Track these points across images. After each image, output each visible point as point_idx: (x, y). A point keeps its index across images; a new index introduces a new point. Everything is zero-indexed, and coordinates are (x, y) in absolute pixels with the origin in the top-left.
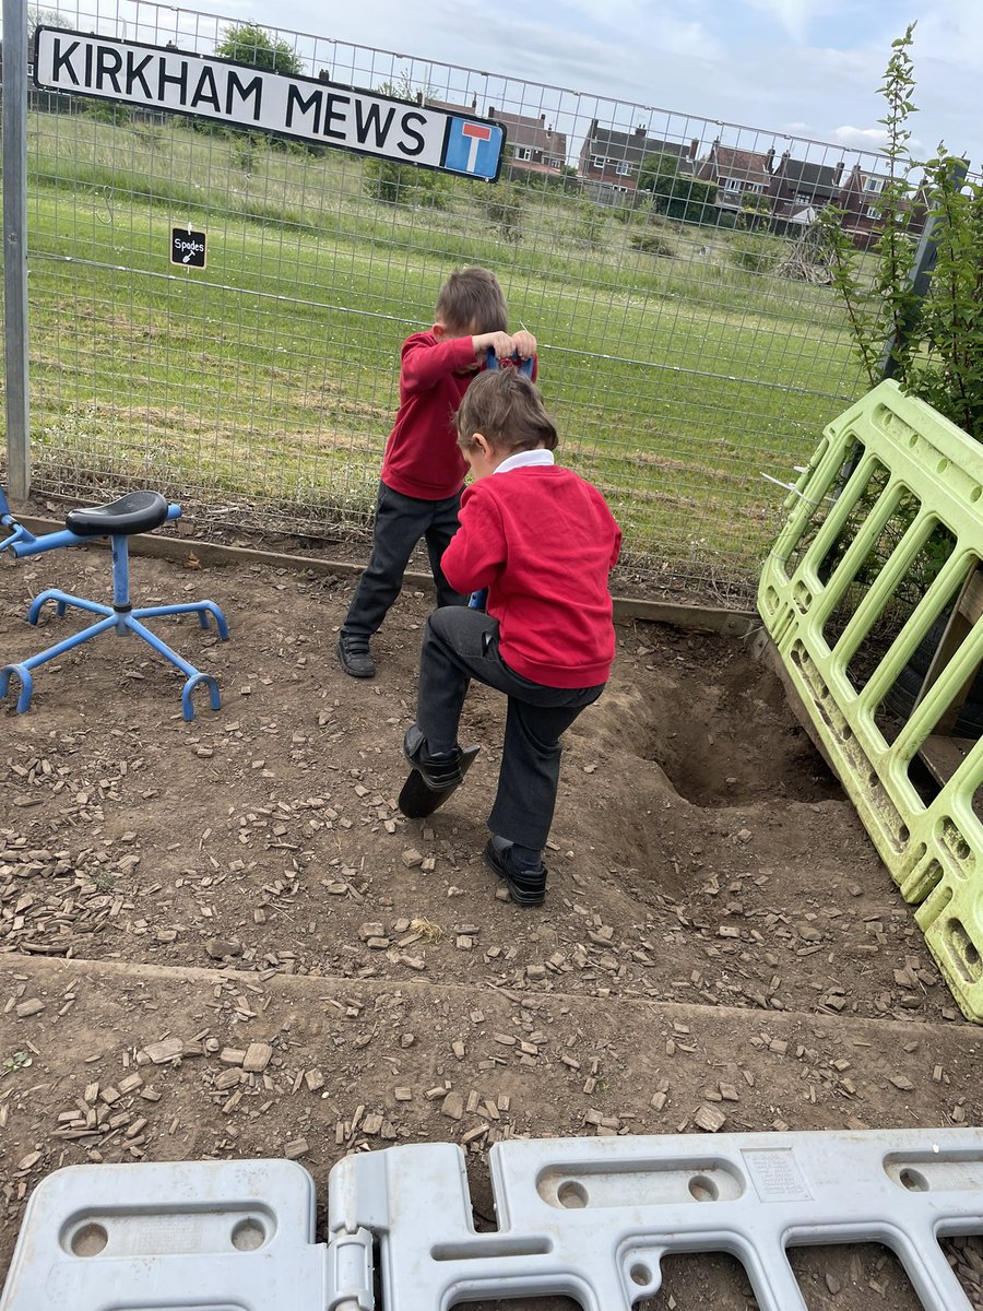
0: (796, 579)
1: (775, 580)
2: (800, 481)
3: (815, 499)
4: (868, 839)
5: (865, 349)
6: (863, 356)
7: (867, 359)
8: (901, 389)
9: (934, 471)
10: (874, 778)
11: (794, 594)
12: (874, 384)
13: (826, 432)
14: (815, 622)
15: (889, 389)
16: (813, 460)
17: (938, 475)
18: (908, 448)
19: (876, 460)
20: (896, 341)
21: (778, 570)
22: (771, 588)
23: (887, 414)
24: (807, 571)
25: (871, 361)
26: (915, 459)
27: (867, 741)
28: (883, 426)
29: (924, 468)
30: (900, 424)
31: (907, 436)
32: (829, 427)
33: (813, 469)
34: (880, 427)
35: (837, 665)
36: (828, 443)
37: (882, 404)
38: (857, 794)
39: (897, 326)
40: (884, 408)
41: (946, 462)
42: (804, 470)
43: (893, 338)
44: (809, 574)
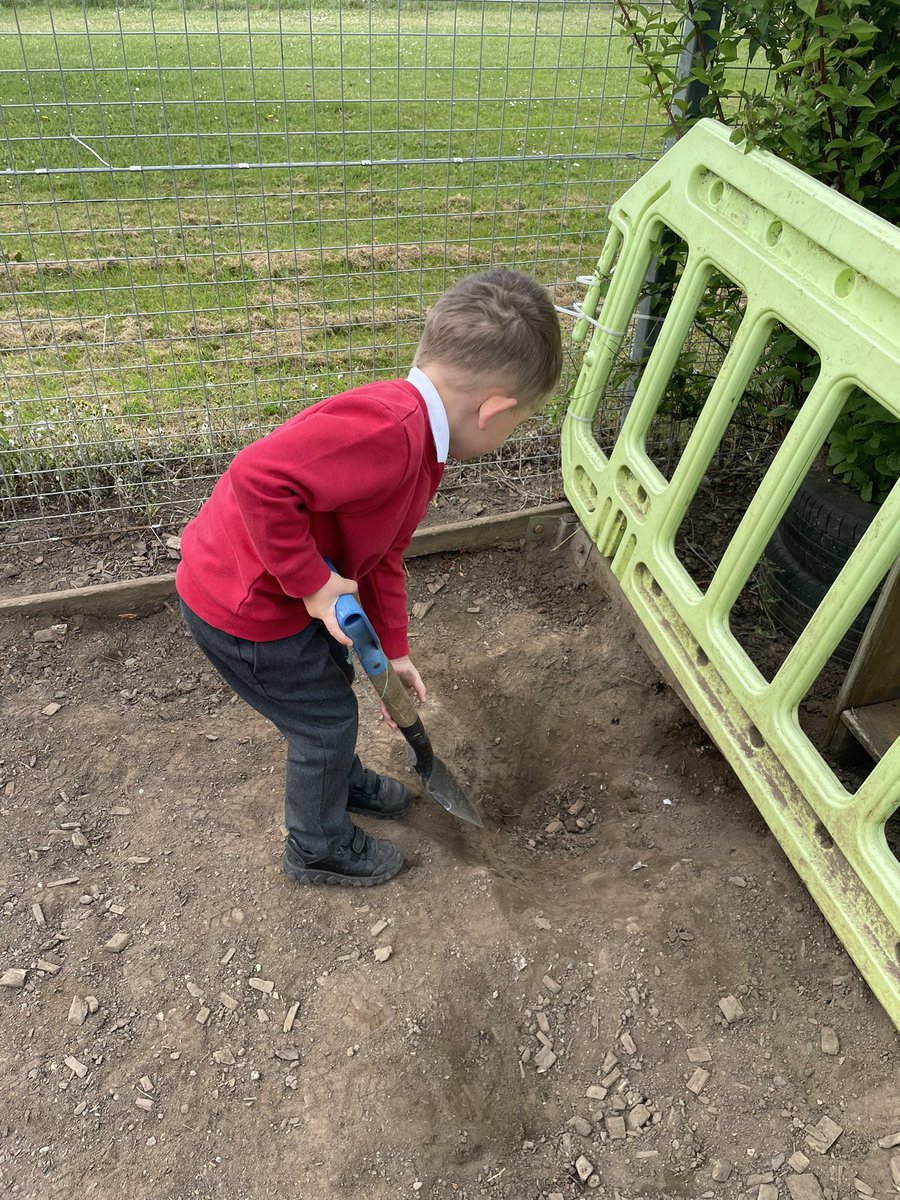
0: (617, 460)
1: (583, 456)
2: (590, 297)
3: (618, 328)
4: (841, 949)
5: (655, 69)
6: (655, 85)
7: (661, 88)
8: (735, 139)
9: (831, 293)
10: (827, 839)
11: (619, 485)
12: (679, 129)
13: (614, 216)
14: (661, 538)
15: (709, 138)
16: (602, 263)
17: (840, 301)
18: (766, 246)
19: (711, 268)
20: (697, 49)
21: (584, 440)
22: (579, 468)
23: (712, 183)
24: (630, 447)
25: (668, 91)
26: (787, 270)
27: (800, 772)
28: (712, 206)
29: (810, 286)
30: (742, 201)
31: (759, 226)
32: (617, 206)
33: (606, 280)
34: (705, 207)
35: (715, 619)
36: (621, 236)
37: (702, 166)
38: (802, 861)
39: (695, 23)
40: (705, 172)
41: (849, 276)
42: (591, 281)
43: (691, 46)
44: (636, 454)
